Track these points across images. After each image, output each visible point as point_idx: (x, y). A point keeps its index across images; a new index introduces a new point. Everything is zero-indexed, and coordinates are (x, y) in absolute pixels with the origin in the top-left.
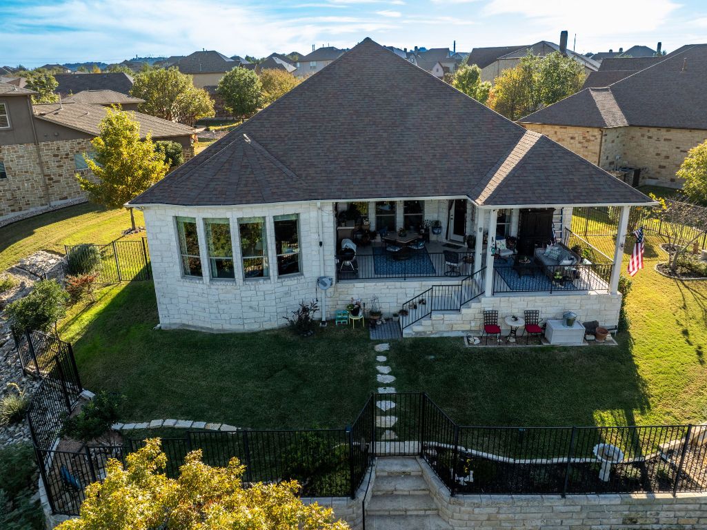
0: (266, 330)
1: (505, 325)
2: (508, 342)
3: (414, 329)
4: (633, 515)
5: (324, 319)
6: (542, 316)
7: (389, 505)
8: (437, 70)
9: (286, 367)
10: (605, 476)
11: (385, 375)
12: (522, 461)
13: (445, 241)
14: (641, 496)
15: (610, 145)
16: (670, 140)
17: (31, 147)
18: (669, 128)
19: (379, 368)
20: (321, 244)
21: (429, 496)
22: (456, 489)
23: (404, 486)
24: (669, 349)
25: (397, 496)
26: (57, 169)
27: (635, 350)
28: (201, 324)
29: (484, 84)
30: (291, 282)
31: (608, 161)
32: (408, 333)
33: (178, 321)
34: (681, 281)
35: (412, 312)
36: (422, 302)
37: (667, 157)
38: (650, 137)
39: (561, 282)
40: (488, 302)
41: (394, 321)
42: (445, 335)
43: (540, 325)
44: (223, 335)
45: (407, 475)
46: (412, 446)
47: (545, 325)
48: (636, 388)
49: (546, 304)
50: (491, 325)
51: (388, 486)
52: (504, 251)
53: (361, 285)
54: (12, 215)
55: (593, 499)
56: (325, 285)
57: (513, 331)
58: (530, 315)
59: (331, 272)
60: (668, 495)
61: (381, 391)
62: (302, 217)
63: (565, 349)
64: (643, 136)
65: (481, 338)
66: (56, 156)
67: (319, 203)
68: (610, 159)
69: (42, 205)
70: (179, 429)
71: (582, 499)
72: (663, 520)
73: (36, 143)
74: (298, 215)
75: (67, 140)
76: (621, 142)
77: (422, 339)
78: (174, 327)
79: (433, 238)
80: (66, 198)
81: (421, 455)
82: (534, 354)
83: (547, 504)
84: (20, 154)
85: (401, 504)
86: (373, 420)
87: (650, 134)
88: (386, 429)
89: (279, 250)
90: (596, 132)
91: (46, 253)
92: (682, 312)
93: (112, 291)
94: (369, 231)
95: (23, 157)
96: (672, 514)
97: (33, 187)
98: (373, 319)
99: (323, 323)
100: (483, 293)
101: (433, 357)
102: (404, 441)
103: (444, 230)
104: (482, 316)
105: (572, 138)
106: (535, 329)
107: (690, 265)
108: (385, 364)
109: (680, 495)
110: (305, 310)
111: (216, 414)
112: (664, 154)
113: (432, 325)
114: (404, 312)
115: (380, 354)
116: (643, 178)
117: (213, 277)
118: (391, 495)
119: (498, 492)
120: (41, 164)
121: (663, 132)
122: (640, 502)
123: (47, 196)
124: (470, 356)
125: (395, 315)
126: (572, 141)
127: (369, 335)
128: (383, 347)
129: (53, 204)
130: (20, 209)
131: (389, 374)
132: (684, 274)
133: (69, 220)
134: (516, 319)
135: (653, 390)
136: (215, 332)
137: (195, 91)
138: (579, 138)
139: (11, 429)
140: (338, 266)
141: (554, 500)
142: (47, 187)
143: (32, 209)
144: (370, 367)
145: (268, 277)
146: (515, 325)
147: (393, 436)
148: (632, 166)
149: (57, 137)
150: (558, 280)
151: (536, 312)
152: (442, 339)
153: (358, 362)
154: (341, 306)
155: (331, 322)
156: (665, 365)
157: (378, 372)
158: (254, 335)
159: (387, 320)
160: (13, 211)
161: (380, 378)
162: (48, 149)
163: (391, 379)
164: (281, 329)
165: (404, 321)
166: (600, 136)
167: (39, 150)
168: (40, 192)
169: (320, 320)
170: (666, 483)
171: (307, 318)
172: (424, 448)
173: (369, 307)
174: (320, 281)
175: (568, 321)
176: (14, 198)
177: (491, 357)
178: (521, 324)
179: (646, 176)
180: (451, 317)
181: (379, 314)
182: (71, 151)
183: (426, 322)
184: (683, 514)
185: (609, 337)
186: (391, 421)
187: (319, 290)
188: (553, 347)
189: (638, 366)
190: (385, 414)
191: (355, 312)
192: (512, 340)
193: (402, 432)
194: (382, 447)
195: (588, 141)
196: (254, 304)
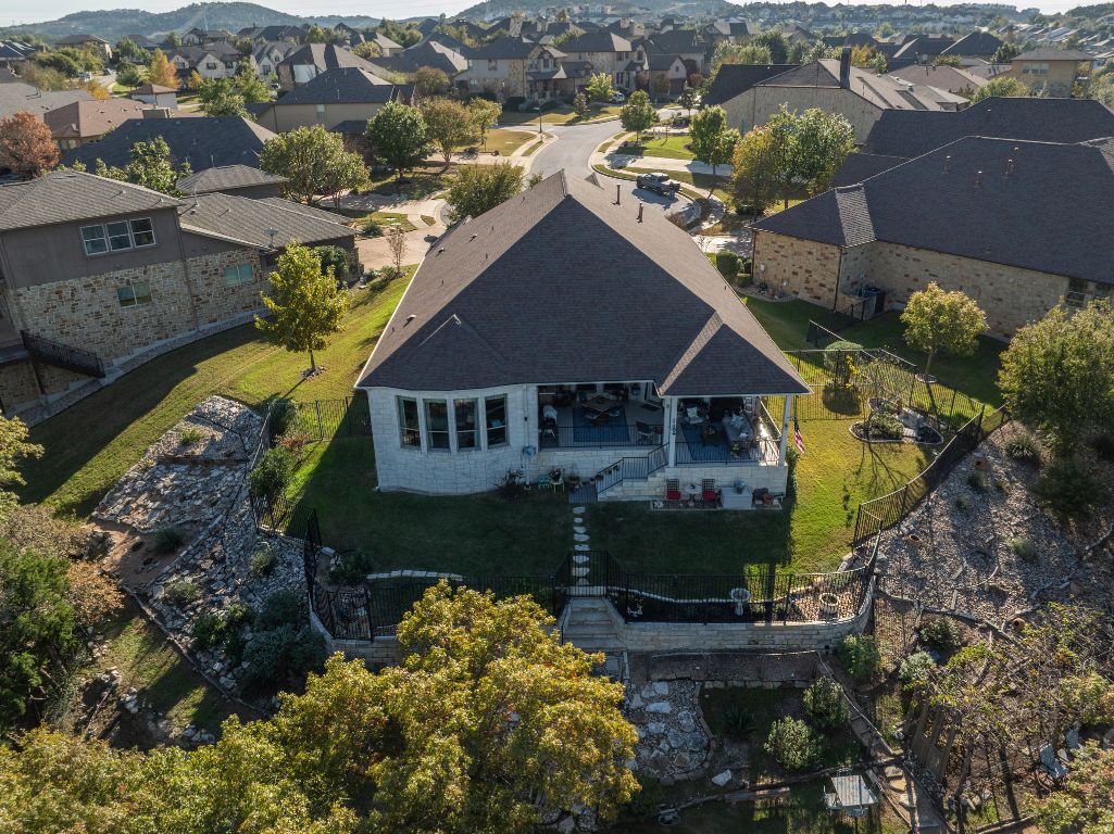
0: (477, 494)
1: (686, 491)
2: (687, 506)
3: (608, 494)
4: (755, 638)
5: (528, 483)
6: (716, 484)
7: (581, 631)
8: (677, 69)
9: (497, 527)
10: (739, 611)
11: (580, 534)
12: (682, 601)
13: (643, 400)
14: (761, 624)
15: (852, 263)
16: (918, 260)
17: (178, 265)
18: (918, 248)
19: (576, 528)
20: (526, 419)
21: (611, 624)
22: (628, 618)
23: (592, 618)
24: (825, 514)
25: (587, 625)
26: (205, 288)
27: (795, 515)
28: (417, 488)
29: (729, 132)
30: (499, 452)
31: (850, 282)
32: (601, 497)
33: (396, 484)
34: (869, 443)
35: (606, 477)
36: (616, 468)
37: (916, 280)
38: (898, 255)
39: (738, 453)
40: (671, 472)
41: (590, 485)
42: (634, 499)
43: (716, 491)
44: (438, 497)
45: (595, 610)
46: (599, 590)
47: (720, 492)
48: (784, 546)
49: (721, 474)
50: (673, 491)
51: (580, 618)
52: (694, 419)
53: (562, 453)
54: (158, 343)
55: (727, 626)
56: (529, 454)
57: (692, 497)
58: (706, 483)
59: (535, 443)
60: (781, 624)
61: (577, 548)
62: (509, 397)
63: (735, 512)
64: (891, 252)
65: (664, 502)
66: (204, 272)
67: (525, 386)
68: (852, 279)
69: (190, 330)
70: (415, 578)
71: (718, 626)
72: (777, 642)
73: (183, 260)
74: (506, 395)
75: (216, 253)
76: (866, 258)
77: (614, 502)
78: (391, 490)
79: (632, 397)
80: (215, 321)
81: (606, 596)
82: (707, 517)
83: (693, 629)
84: (167, 273)
85: (590, 630)
86: (570, 570)
87: (898, 252)
88: (579, 577)
89: (489, 425)
90: (835, 250)
91: (222, 399)
92: (853, 477)
93: (317, 449)
94: (570, 392)
95: (169, 276)
96: (783, 637)
97: (180, 310)
98: (572, 482)
99: (527, 487)
100: (667, 464)
101: (621, 519)
102: (593, 586)
103: (643, 391)
104: (665, 484)
105: (810, 253)
106: (711, 495)
107: (883, 427)
108: (581, 525)
109: (789, 623)
110: (512, 476)
111: (444, 566)
112: (912, 276)
113: (623, 491)
114: (599, 477)
115: (577, 516)
116: (890, 302)
117: (430, 449)
118: (582, 624)
119: (659, 621)
120: (188, 283)
121: (912, 251)
122: (760, 628)
123: (195, 320)
124: (653, 518)
125: (592, 480)
126: (809, 256)
127: (568, 499)
128: (580, 510)
129: (201, 328)
130: (167, 337)
131: (585, 534)
132: (875, 437)
133: (230, 353)
134: (693, 487)
135: (798, 548)
136: (431, 495)
137: (347, 157)
138: (816, 254)
139: (264, 580)
140: (540, 435)
141: (698, 626)
142: (194, 309)
143: (179, 336)
144: (568, 528)
145: (479, 448)
146: (693, 492)
147: (586, 582)
148: (879, 287)
149: (207, 252)
150: (735, 451)
151: (713, 481)
152: (631, 503)
153: (559, 523)
154: (543, 471)
155: (534, 485)
156: (816, 527)
157: (575, 532)
158: (467, 497)
159: (584, 483)
160: (159, 339)
161: (576, 537)
162: (196, 263)
163: (586, 538)
164: (490, 492)
165: (600, 485)
166: (838, 255)
167: (186, 267)
168: (187, 315)
169: (524, 484)
170: (782, 616)
171: (514, 483)
172: (607, 590)
173: (568, 472)
174: (525, 450)
175: (739, 489)
176: (160, 324)
177: (670, 520)
178: (698, 491)
179: (893, 299)
180: (639, 485)
181: (578, 479)
182: (221, 266)
183: (618, 489)
184: (790, 637)
185: (776, 502)
186: (583, 571)
187: (524, 458)
188: (726, 511)
189: (792, 528)
190: (579, 566)
191: (556, 478)
192: (692, 504)
193: (592, 580)
194: (574, 591)
195: (827, 258)
196: (467, 471)
